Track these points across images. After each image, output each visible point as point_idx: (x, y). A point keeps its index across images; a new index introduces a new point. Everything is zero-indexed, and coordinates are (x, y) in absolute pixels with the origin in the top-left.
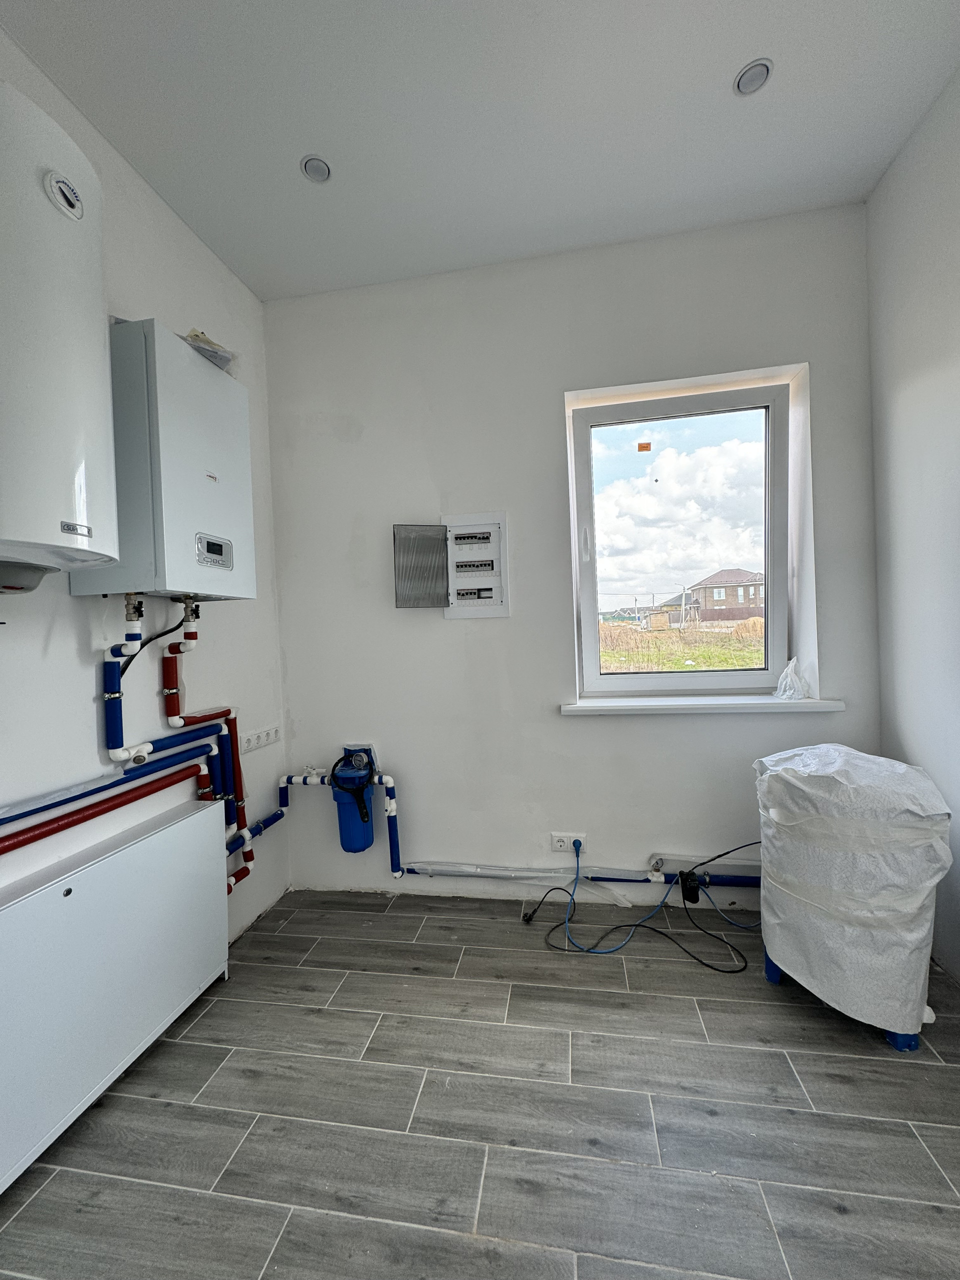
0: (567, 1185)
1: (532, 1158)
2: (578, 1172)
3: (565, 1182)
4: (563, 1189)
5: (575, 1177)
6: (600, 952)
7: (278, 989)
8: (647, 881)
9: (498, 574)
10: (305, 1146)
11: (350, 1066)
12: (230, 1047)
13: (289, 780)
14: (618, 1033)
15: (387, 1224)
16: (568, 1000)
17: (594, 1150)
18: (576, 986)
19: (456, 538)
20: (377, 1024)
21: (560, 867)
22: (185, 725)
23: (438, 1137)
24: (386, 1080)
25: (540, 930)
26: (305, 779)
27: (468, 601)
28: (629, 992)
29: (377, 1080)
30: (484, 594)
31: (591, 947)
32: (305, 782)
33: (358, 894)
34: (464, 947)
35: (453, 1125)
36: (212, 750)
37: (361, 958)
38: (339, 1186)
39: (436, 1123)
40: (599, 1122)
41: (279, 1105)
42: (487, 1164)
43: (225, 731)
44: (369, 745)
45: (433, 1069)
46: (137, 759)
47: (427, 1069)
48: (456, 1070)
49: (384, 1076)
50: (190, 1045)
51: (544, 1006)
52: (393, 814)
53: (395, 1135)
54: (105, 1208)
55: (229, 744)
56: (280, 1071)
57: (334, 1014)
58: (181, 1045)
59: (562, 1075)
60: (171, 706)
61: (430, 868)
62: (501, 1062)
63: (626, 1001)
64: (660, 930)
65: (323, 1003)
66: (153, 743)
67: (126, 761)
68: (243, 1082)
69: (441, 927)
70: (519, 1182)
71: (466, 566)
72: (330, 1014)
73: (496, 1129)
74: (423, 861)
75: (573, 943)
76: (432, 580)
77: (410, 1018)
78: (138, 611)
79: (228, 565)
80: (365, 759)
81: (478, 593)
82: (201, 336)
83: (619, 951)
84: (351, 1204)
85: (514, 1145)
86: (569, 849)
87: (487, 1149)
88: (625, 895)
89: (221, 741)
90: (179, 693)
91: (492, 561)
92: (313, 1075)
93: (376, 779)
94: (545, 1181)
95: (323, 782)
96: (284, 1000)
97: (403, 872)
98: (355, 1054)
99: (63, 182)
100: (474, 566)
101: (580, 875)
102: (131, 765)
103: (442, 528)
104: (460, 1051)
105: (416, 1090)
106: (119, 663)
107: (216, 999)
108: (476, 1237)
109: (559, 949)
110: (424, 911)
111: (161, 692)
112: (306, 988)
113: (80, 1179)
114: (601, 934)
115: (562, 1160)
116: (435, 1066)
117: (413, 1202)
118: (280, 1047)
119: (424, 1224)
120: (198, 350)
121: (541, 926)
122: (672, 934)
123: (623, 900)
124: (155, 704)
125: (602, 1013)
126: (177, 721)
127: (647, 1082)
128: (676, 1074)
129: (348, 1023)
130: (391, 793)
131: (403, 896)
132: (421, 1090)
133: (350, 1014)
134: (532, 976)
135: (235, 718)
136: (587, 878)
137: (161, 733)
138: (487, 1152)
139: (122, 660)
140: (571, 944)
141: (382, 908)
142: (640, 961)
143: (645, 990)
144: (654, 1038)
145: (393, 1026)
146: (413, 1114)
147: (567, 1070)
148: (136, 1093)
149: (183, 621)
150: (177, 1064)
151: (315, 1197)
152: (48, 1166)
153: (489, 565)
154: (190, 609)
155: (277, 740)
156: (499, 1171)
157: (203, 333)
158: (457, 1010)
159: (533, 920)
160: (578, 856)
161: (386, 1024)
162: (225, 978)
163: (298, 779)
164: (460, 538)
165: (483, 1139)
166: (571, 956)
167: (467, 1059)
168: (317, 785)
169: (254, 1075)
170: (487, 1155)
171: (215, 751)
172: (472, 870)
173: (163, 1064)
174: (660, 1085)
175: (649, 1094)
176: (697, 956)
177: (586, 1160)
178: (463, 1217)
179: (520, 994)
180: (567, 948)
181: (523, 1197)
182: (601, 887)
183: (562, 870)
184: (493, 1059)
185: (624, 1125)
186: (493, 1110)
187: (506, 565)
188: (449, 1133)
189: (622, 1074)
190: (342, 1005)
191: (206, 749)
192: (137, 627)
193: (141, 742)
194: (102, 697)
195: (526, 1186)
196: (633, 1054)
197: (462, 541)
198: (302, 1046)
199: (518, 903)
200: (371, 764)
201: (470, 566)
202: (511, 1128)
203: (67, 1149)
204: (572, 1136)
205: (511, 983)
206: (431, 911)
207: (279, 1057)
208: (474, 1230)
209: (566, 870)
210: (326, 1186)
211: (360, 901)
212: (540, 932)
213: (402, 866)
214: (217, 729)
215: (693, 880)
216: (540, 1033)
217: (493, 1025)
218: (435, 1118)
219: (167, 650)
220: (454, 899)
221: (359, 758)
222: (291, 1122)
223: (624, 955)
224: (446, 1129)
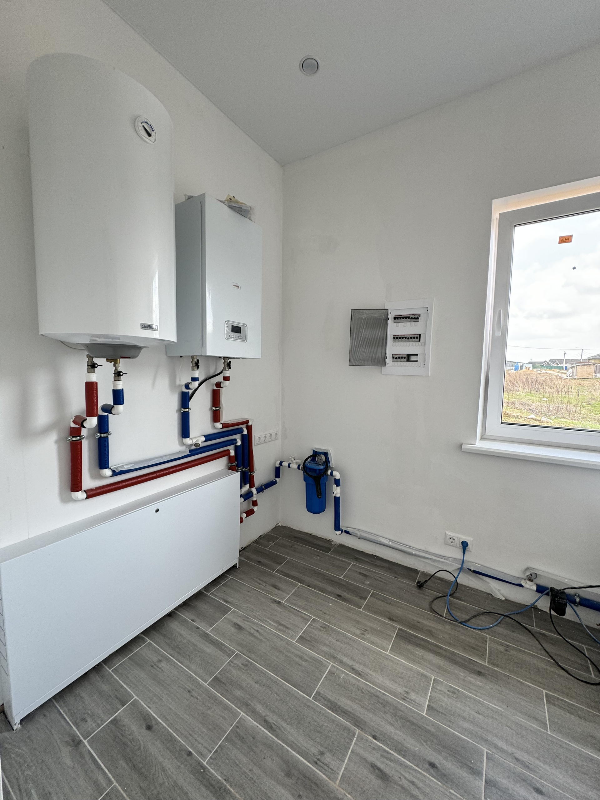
0: (406, 786)
1: (385, 754)
2: (415, 780)
3: (405, 783)
4: (402, 787)
5: (413, 783)
6: (470, 626)
7: (261, 582)
8: (520, 585)
9: (423, 344)
10: (255, 681)
11: (288, 643)
12: (231, 607)
13: (281, 463)
14: (471, 693)
15: (288, 750)
16: (438, 654)
17: (432, 771)
18: (445, 645)
19: (395, 318)
20: (309, 623)
21: (450, 556)
22: (222, 428)
23: (328, 711)
24: (306, 660)
25: (429, 596)
26: (289, 464)
27: (399, 363)
28: (487, 665)
29: (301, 658)
30: (413, 358)
31: (463, 620)
32: (289, 466)
33: (315, 537)
34: (372, 591)
35: (339, 707)
36: (237, 442)
37: (308, 578)
38: (268, 714)
39: (329, 701)
40: (440, 752)
41: (247, 650)
42: (355, 744)
43: (245, 432)
44: (328, 450)
45: (335, 665)
46: (196, 445)
47: (332, 664)
48: (349, 671)
49: (306, 657)
50: (214, 599)
51: (419, 652)
52: (338, 496)
53: (304, 697)
54: (162, 670)
55: (247, 440)
56: (252, 631)
57: (286, 608)
58: (210, 597)
59: (420, 706)
60: (216, 417)
61: (359, 533)
62: (380, 679)
63: (483, 671)
64: (524, 625)
65: (282, 599)
66: (205, 436)
67: (191, 445)
68: (233, 630)
69: (360, 573)
70: (374, 767)
71: (400, 338)
72: (285, 607)
73: (365, 722)
74: (354, 527)
75: (450, 613)
76: (375, 347)
77: (329, 626)
78: (197, 365)
79: (244, 339)
80: (324, 459)
81: (408, 358)
82: (232, 198)
83: (486, 631)
84: (271, 728)
85: (375, 739)
86: (458, 546)
87: (357, 733)
88: (500, 590)
89: (243, 438)
90: (220, 410)
91: (420, 335)
92: (268, 640)
93: (329, 472)
94: (391, 775)
95: (299, 468)
96: (263, 590)
97: (342, 532)
98: (292, 637)
99: (145, 122)
100: (406, 338)
101: (465, 566)
102: (193, 447)
103: (385, 311)
104: (354, 660)
105: (322, 674)
106: (189, 392)
107: (231, 577)
108: (337, 787)
109: (438, 614)
110: (352, 559)
111: (211, 409)
112: (275, 586)
113: (156, 651)
114: (474, 613)
115: (407, 767)
116: (337, 664)
117: (305, 744)
118: (255, 617)
119: (309, 762)
120: (231, 207)
121: (429, 593)
122: (536, 632)
123: (498, 593)
124: (207, 416)
125: (462, 673)
126: (219, 425)
127: (486, 741)
128: (512, 745)
129: (293, 616)
130: (337, 483)
131: (342, 546)
132: (325, 675)
133: (295, 611)
134: (415, 626)
135: (252, 425)
136: (470, 570)
137: (211, 431)
138: (357, 735)
139: (191, 391)
140: (448, 613)
141: (327, 549)
142: (501, 644)
143: (501, 668)
144: (500, 709)
145: (317, 628)
146: (317, 689)
147: (424, 703)
148: (186, 616)
149: (223, 370)
150: (206, 607)
151: (253, 713)
152: (145, 637)
153: (417, 338)
154: (227, 363)
155: (276, 439)
156: (361, 752)
157: (233, 197)
158: (358, 632)
159: (424, 586)
160: (464, 552)
161: (314, 625)
162: (236, 567)
163: (285, 464)
164: (398, 318)
165: (356, 725)
166: (446, 622)
167: (357, 667)
168: (295, 469)
169: (239, 628)
170: (356, 737)
171: (239, 443)
172: (386, 542)
173: (201, 605)
174: (496, 747)
175: (486, 750)
176: (554, 657)
177: (424, 776)
178: (332, 770)
179: (402, 636)
180: (444, 616)
181: (372, 777)
182: (481, 579)
183: (451, 559)
184: (374, 674)
185: (460, 764)
186: (366, 709)
187: (430, 338)
188: (336, 711)
189: (466, 725)
190: (292, 604)
191: (234, 442)
192: (196, 374)
193: (199, 435)
194: (180, 410)
195: (377, 771)
196: (479, 714)
197: (399, 320)
198: (266, 621)
199: (416, 571)
200: (327, 462)
201: (403, 338)
202: (376, 727)
203: (154, 632)
204: (417, 752)
205: (398, 627)
206: (356, 560)
207: (254, 623)
208: (338, 782)
209: (455, 559)
210: (260, 709)
211: (315, 542)
212: (427, 597)
213: (341, 527)
214: (241, 431)
215: (560, 598)
216: (411, 669)
217: (379, 651)
218: (329, 697)
219: (215, 386)
220: (373, 556)
221: (320, 458)
222: (251, 663)
223: (489, 634)
224: (335, 707)
